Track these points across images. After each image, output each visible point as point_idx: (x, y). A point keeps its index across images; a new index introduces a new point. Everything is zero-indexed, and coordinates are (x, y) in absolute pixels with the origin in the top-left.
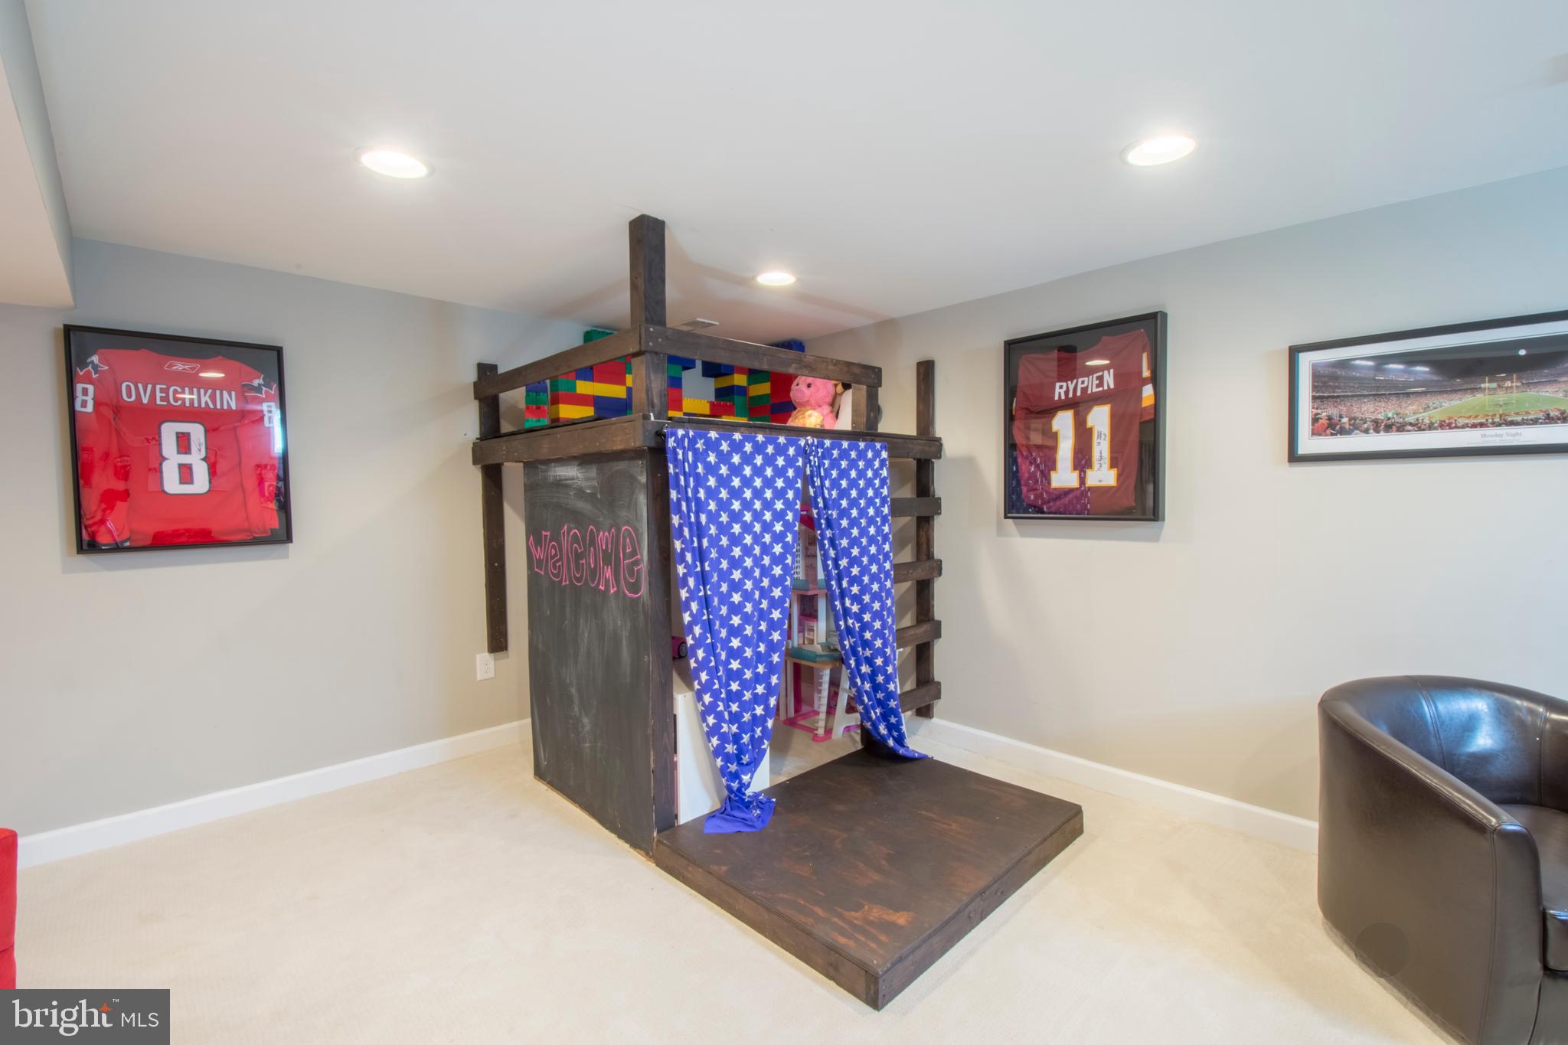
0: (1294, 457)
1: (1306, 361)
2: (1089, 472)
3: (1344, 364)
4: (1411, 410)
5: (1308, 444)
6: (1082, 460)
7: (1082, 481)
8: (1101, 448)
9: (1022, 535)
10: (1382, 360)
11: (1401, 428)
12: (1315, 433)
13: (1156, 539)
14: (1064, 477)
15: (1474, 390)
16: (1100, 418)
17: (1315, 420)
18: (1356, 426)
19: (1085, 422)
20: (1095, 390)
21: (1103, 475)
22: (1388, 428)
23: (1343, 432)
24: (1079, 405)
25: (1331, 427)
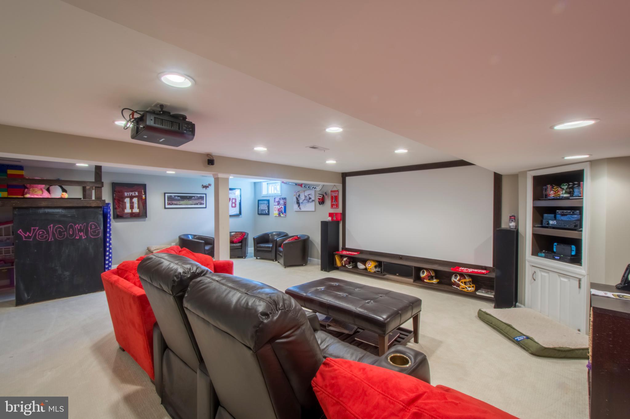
0: (165, 208)
1: (166, 195)
2: (133, 210)
3: (171, 196)
4: (178, 202)
5: (167, 206)
6: (132, 207)
7: (132, 210)
8: (136, 205)
9: (116, 222)
10: (175, 196)
11: (177, 205)
12: (168, 205)
13: (145, 221)
14: (128, 210)
15: (184, 201)
16: (135, 200)
17: (168, 203)
18: (172, 204)
19: (132, 201)
20: (134, 195)
21: (136, 210)
22: (176, 205)
23: (171, 205)
24: (131, 198)
25: (169, 204)
